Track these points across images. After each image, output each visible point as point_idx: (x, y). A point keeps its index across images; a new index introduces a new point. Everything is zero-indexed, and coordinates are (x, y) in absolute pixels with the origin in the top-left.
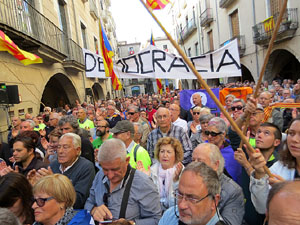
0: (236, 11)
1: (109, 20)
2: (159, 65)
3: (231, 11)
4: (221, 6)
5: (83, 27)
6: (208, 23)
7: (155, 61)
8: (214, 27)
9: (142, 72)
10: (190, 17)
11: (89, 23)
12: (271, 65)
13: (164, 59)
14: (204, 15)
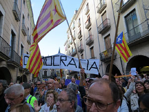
0: (93, 47)
2: (63, 62)
3: (90, 47)
4: (87, 45)
5: (22, 47)
6: (81, 51)
7: (61, 60)
8: (84, 53)
9: (54, 65)
10: (74, 48)
11: (26, 45)
13: (66, 60)
14: (80, 48)
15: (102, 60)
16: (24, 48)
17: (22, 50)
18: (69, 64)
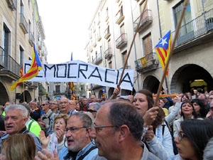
1: (43, 48)
2: (82, 73)
3: (123, 51)
4: (117, 48)
5: (22, 50)
6: (109, 57)
7: (80, 70)
8: (113, 59)
9: (68, 77)
10: (99, 52)
11: (27, 47)
12: (146, 85)
13: (87, 70)
14: (107, 52)
15: (139, 70)
16: (24, 53)
17: (21, 54)
18: (91, 75)
